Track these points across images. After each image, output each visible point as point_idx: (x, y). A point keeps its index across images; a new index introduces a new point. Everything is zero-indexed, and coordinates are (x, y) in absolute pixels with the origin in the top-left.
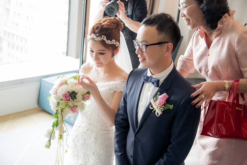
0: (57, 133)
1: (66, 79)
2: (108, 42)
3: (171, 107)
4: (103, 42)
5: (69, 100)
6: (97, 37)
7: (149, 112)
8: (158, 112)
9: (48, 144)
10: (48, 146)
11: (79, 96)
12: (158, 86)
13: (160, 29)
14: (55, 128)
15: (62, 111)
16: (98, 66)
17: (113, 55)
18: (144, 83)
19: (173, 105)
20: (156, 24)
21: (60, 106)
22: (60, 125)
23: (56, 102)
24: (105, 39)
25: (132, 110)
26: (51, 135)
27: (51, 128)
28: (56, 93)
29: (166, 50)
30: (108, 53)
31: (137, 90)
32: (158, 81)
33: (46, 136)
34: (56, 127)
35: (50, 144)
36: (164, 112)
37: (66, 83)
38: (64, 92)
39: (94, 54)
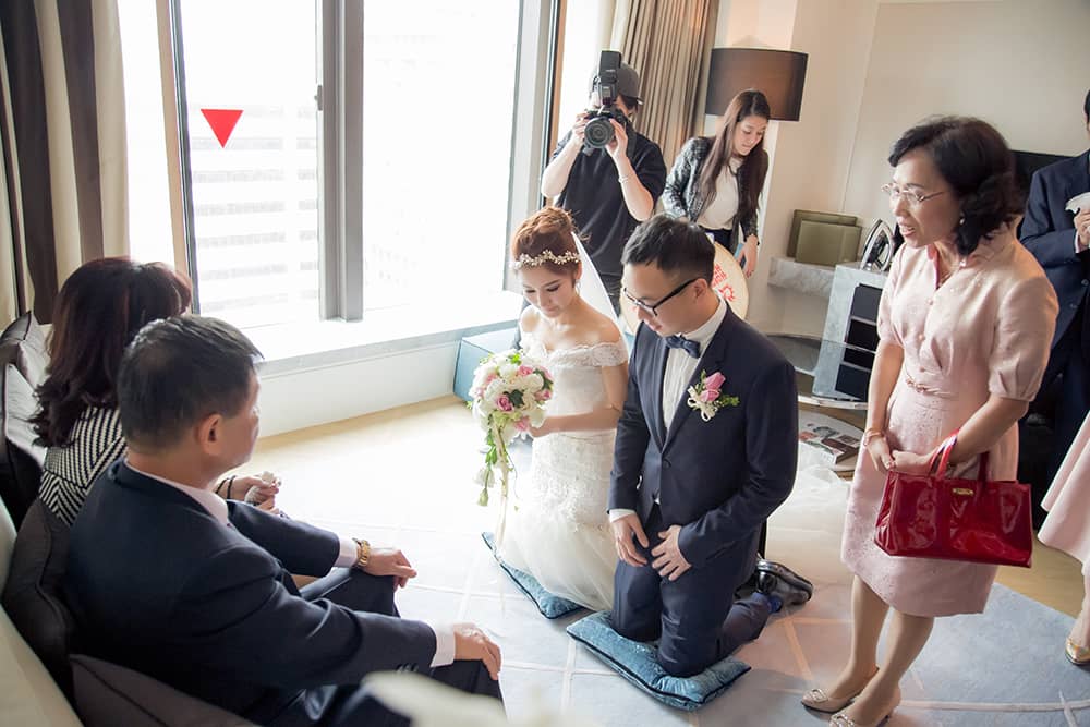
0: (497, 471)
1: (496, 366)
2: (560, 260)
3: (735, 401)
4: (549, 264)
5: (510, 409)
6: (533, 258)
7: (686, 412)
8: (708, 412)
9: (483, 499)
10: (485, 501)
11: (527, 398)
12: (697, 355)
13: (666, 263)
14: (492, 466)
15: (500, 431)
16: (550, 316)
17: (574, 283)
18: (668, 350)
19: (737, 399)
20: (654, 258)
21: (496, 422)
22: (500, 459)
23: (484, 415)
24: (552, 257)
25: (651, 408)
26: (487, 479)
27: (485, 465)
28: (483, 398)
29: (695, 295)
30: (565, 282)
31: (657, 365)
32: (698, 345)
33: (478, 482)
34: (494, 463)
35: (487, 498)
36: (721, 411)
37: (499, 374)
38: (496, 396)
39: (538, 296)
